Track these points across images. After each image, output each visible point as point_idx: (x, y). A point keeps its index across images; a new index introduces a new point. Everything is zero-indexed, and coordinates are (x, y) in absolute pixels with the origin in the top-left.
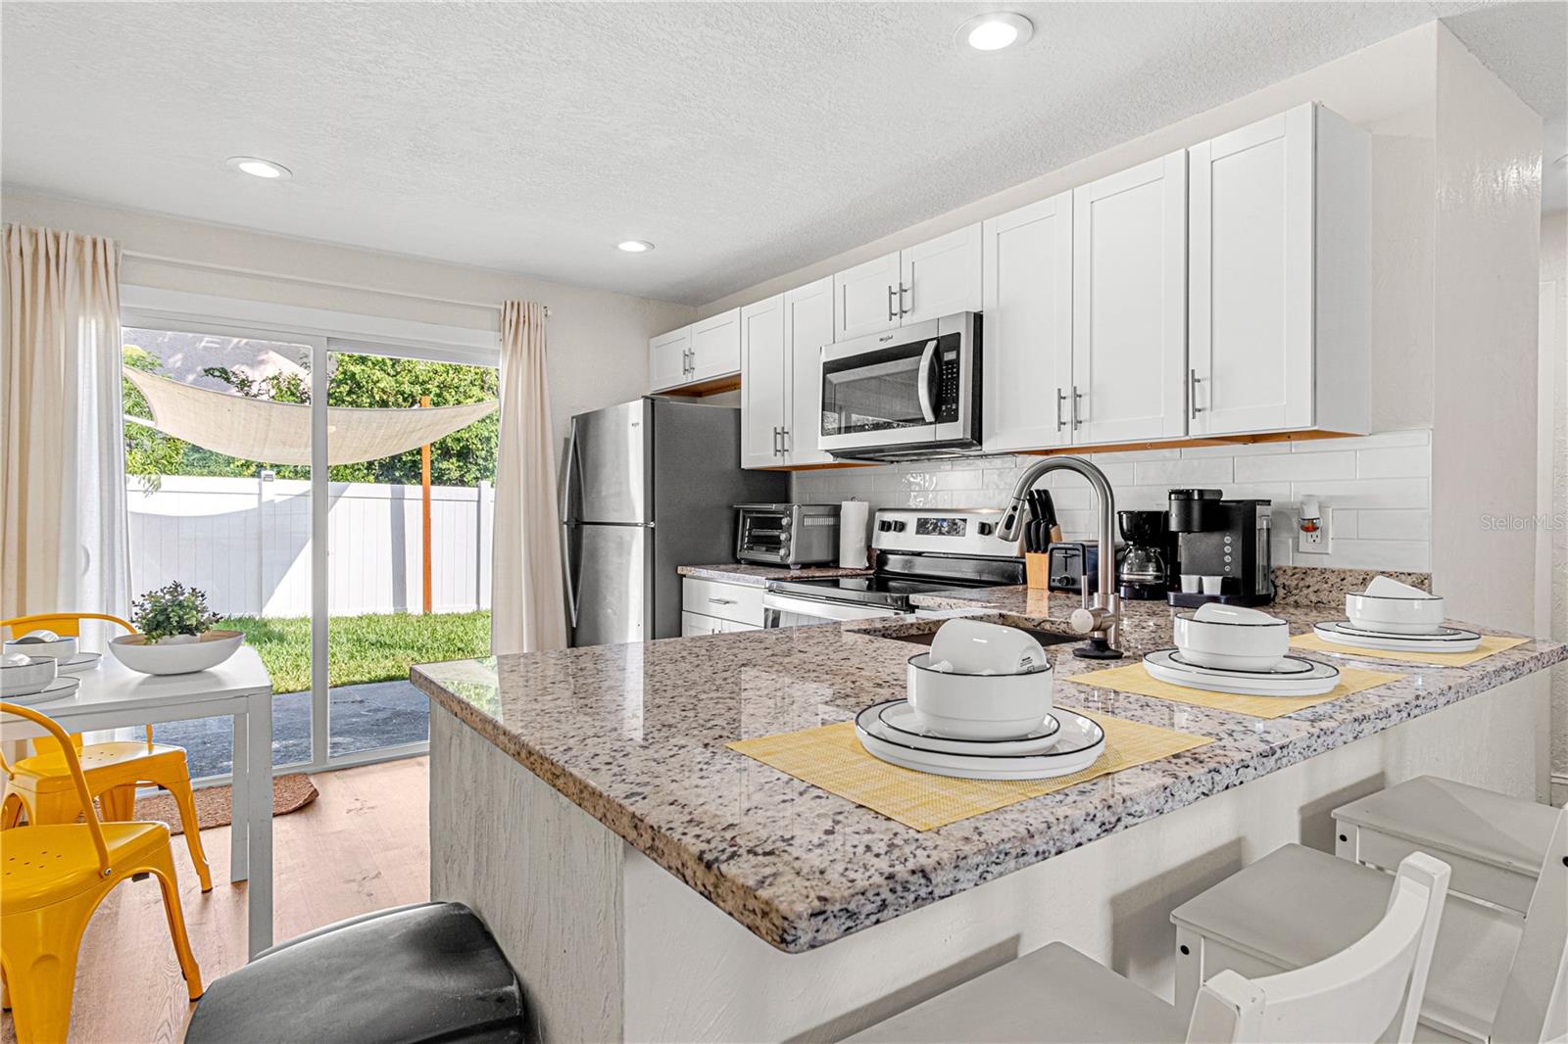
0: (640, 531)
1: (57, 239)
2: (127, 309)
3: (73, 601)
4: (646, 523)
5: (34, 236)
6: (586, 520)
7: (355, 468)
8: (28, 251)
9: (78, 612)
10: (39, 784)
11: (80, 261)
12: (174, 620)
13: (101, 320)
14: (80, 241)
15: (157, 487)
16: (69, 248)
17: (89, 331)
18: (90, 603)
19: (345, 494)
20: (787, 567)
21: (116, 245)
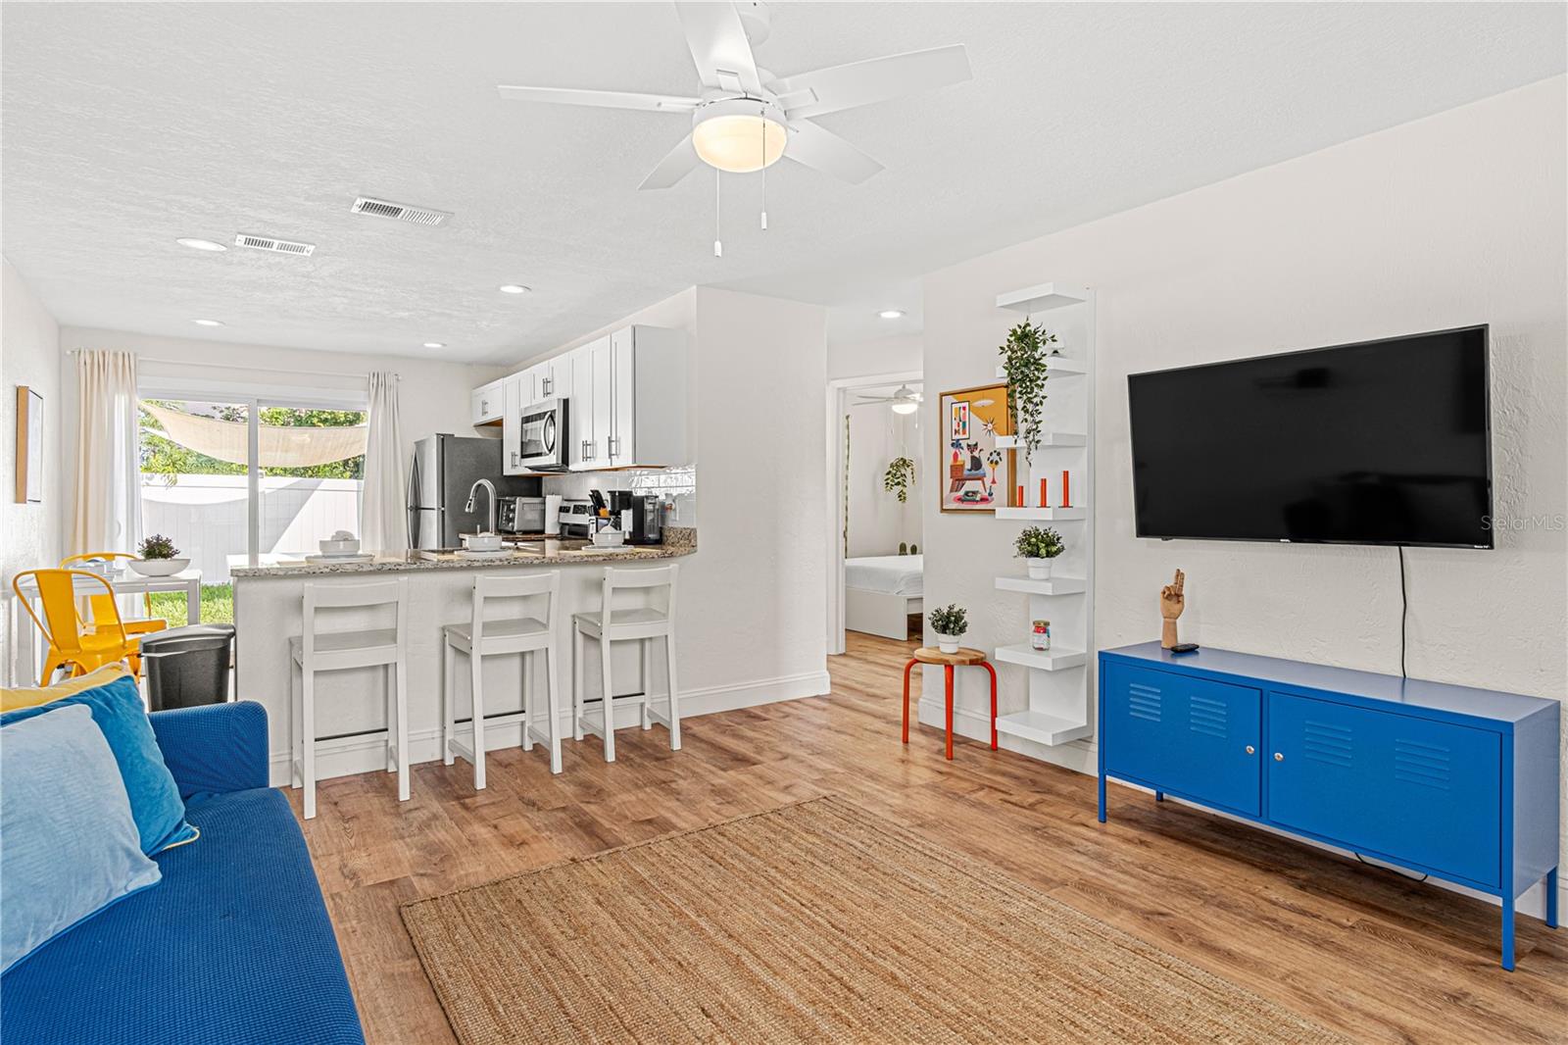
0: (435, 512)
1: (104, 355)
2: (141, 389)
3: (112, 544)
4: (439, 509)
5: (92, 353)
6: (422, 506)
7: (333, 467)
8: (88, 362)
9: (114, 552)
10: (97, 628)
11: (116, 365)
12: (157, 551)
13: (127, 397)
14: (116, 354)
15: (175, 482)
16: (110, 358)
17: (121, 402)
18: (121, 547)
19: (319, 488)
20: (514, 533)
21: (135, 355)
